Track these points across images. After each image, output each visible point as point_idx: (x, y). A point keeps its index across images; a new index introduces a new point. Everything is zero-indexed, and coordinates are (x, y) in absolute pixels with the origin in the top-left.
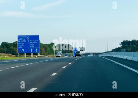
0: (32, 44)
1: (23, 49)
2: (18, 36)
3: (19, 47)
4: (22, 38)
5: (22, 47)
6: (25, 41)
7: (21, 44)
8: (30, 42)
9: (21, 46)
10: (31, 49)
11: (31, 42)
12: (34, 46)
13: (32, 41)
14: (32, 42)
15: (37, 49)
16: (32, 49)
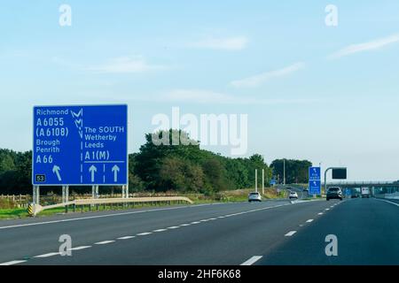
0: (94, 145)
1: (56, 169)
2: (36, 109)
3: (39, 160)
4: (53, 116)
5: (51, 160)
6: (63, 132)
7: (48, 146)
8: (88, 137)
9: (48, 154)
10: (93, 169)
11: (89, 135)
12: (102, 154)
13: (94, 130)
14: (97, 133)
15: (116, 169)
16: (96, 165)
